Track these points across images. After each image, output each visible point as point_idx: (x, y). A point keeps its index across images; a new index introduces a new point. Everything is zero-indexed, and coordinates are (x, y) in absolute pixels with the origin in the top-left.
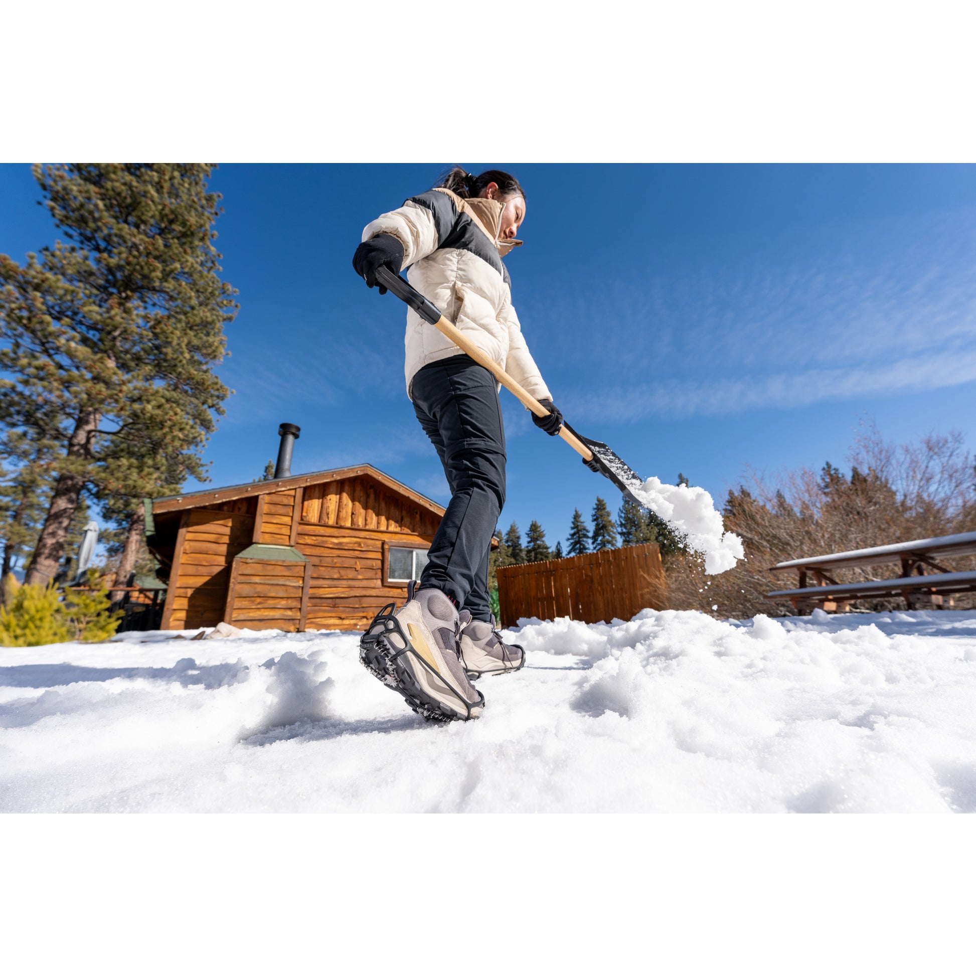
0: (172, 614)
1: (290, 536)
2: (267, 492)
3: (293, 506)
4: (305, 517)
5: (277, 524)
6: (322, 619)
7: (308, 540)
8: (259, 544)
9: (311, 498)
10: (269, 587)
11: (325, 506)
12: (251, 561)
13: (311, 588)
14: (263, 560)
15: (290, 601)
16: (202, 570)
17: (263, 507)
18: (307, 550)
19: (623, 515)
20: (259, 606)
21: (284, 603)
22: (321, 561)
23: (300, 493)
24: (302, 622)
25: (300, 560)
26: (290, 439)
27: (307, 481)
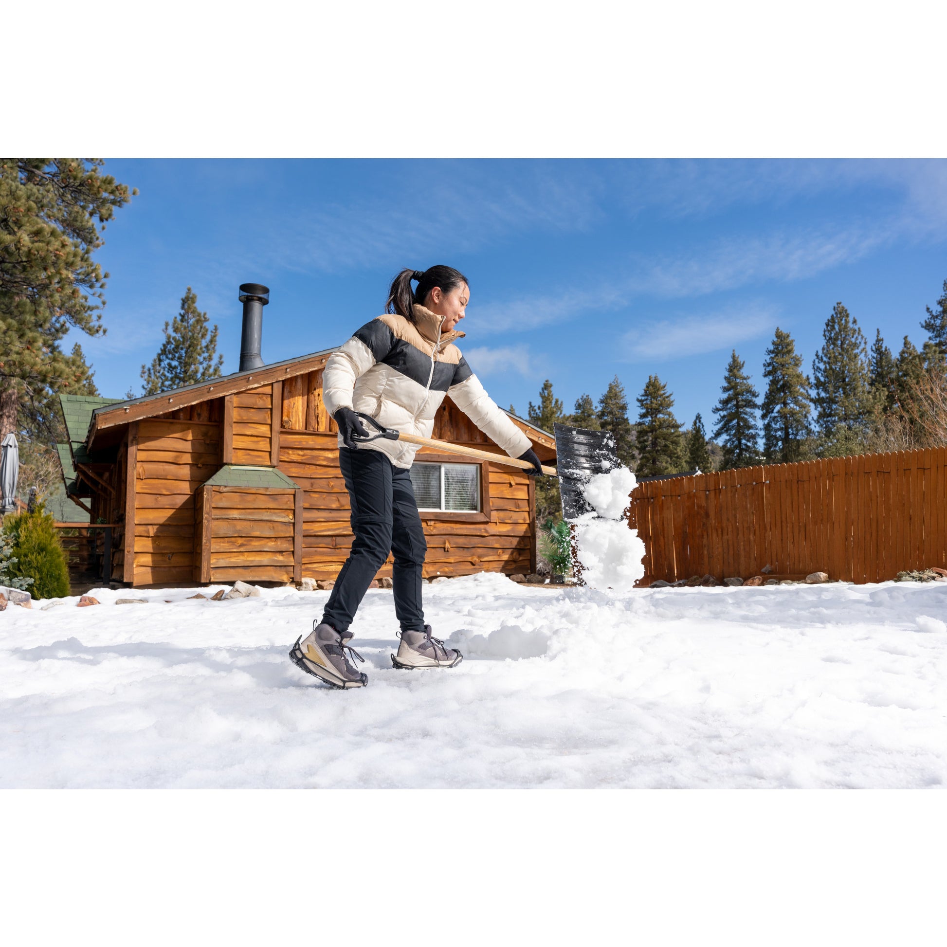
0: (134, 559)
1: (270, 453)
2: (235, 391)
3: (271, 409)
4: (287, 422)
5: (252, 436)
6: (321, 565)
7: (294, 456)
8: (232, 465)
9: (292, 395)
10: (252, 523)
11: (312, 405)
12: (225, 490)
13: (304, 522)
14: (239, 487)
15: (279, 542)
16: (164, 501)
17: (232, 414)
18: (293, 470)
19: (822, 366)
20: (242, 549)
21: (271, 545)
22: (312, 485)
23: (278, 388)
24: (297, 569)
25: (286, 486)
26: (256, 305)
27: (286, 372)
